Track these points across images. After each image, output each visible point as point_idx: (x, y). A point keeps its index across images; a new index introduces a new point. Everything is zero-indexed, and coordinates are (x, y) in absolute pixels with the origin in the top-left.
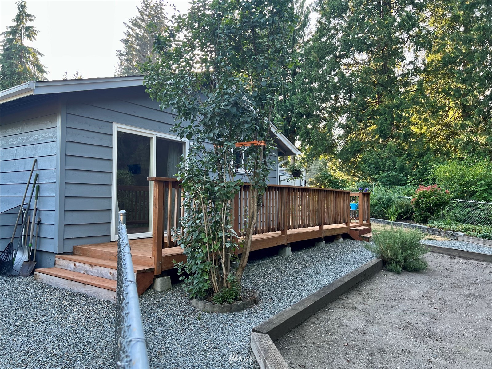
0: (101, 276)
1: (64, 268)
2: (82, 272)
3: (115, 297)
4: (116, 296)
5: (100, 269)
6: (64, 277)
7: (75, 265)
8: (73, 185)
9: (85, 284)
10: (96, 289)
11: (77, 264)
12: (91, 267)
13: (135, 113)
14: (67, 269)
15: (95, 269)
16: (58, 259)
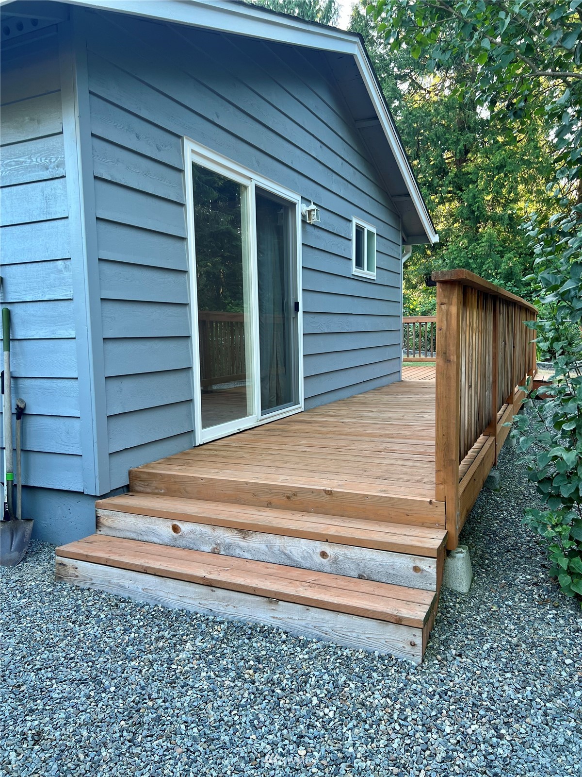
0: (288, 562)
1: (133, 535)
2: (208, 548)
3: (413, 645)
4: (419, 641)
5: (278, 542)
6: (179, 574)
7: (175, 529)
8: (117, 306)
9: (273, 598)
10: (328, 616)
11: (185, 527)
12: (240, 535)
13: (218, 117)
14: (146, 538)
15: (257, 542)
16: (106, 512)
